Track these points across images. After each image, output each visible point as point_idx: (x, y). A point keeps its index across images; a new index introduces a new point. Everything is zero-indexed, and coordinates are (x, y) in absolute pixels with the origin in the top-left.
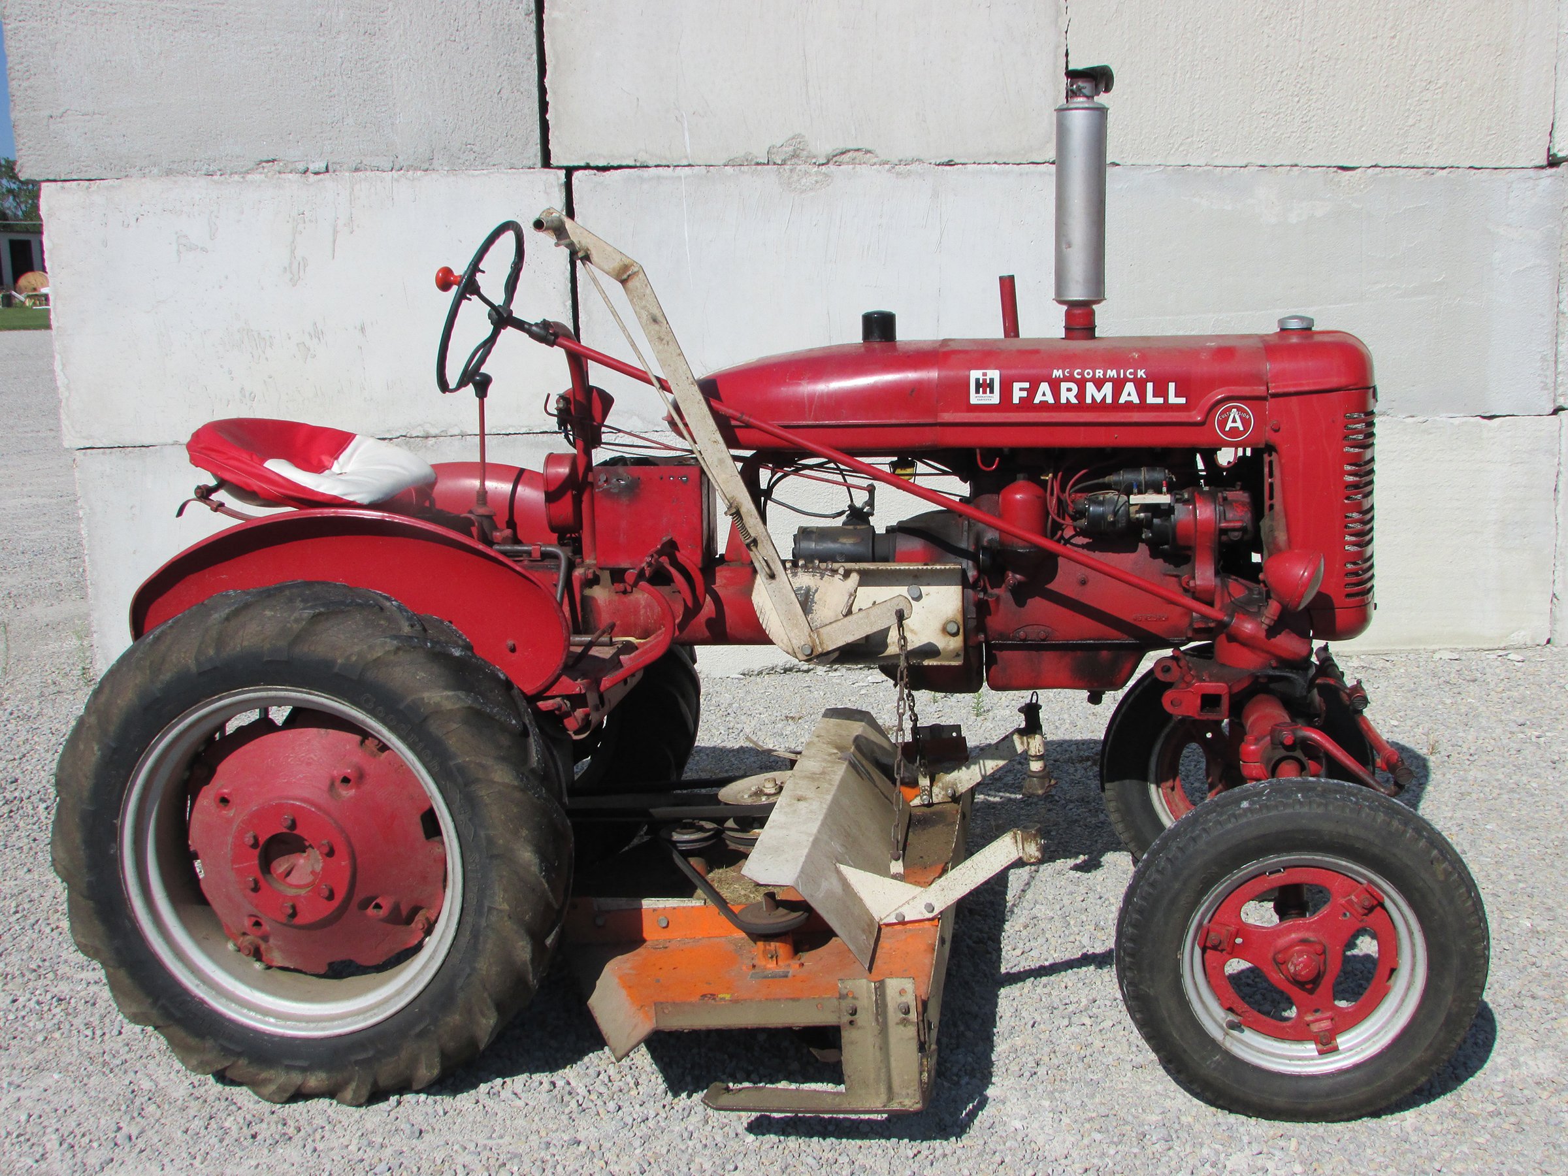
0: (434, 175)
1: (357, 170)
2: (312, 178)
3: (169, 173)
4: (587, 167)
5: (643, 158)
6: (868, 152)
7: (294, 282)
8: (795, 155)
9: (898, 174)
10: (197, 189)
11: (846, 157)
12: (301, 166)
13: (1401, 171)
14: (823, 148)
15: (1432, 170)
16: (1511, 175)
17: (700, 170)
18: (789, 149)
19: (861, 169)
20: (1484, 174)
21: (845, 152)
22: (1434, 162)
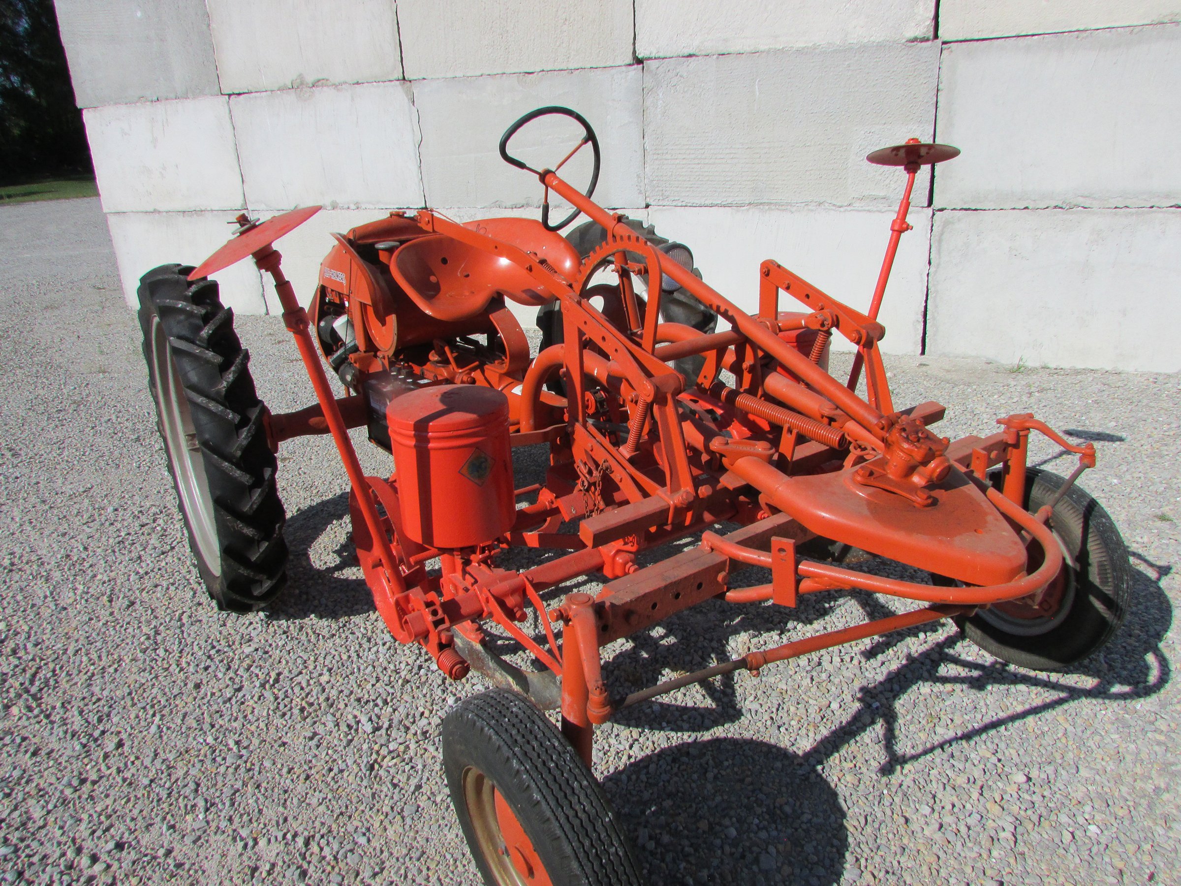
0: (188, 100)
1: (167, 99)
2: (155, 104)
3: (116, 104)
4: (234, 94)
5: (251, 89)
6: (327, 80)
7: (155, 147)
8: (302, 84)
9: (338, 90)
10: (123, 110)
11: (320, 83)
12: (150, 99)
13: (556, 73)
14: (310, 79)
15: (571, 71)
16: (614, 71)
17: (269, 93)
18: (298, 81)
19: (325, 89)
20: (599, 71)
21: (319, 81)
22: (572, 66)
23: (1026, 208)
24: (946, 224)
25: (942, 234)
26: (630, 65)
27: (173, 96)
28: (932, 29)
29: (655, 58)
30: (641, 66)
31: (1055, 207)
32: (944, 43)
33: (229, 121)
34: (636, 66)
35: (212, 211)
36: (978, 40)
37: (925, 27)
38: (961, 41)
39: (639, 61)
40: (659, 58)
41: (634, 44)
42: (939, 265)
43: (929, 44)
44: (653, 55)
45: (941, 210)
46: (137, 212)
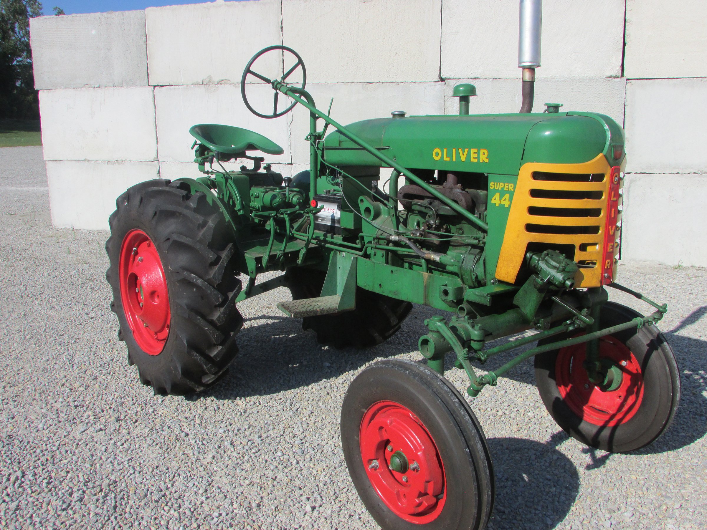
0: (123, 88)
1: (106, 87)
2: (96, 89)
3: (66, 88)
4: (158, 86)
5: (172, 83)
6: (229, 80)
7: (92, 117)
8: (210, 82)
9: (236, 87)
10: (71, 92)
11: (223, 82)
12: (93, 86)
13: (388, 84)
14: (216, 79)
15: (398, 83)
16: (426, 84)
17: (185, 86)
18: (208, 80)
19: (227, 86)
20: (416, 84)
21: (222, 81)
22: (398, 80)
23: (678, 173)
24: (632, 181)
25: (629, 188)
26: (437, 82)
27: (111, 85)
28: (620, 72)
29: (453, 79)
30: (444, 82)
31: (694, 173)
32: (627, 80)
33: (152, 103)
34: (440, 83)
35: (130, 161)
36: (647, 79)
37: (617, 71)
38: (637, 79)
39: (442, 80)
40: (456, 79)
41: (440, 70)
42: (628, 205)
43: (619, 79)
44: (452, 77)
45: (629, 173)
46: (71, 161)
